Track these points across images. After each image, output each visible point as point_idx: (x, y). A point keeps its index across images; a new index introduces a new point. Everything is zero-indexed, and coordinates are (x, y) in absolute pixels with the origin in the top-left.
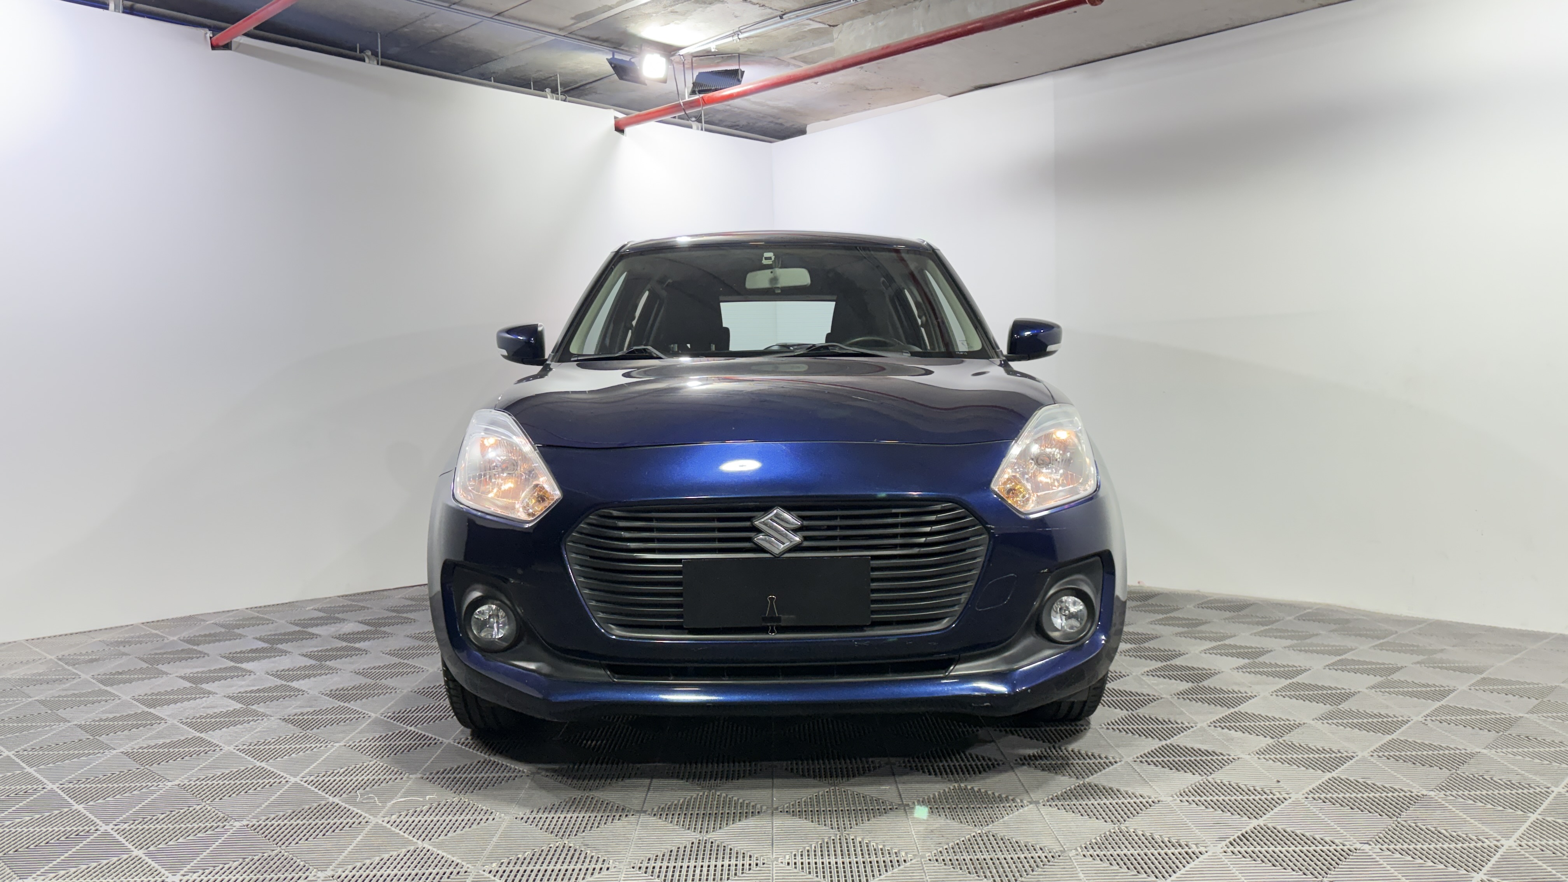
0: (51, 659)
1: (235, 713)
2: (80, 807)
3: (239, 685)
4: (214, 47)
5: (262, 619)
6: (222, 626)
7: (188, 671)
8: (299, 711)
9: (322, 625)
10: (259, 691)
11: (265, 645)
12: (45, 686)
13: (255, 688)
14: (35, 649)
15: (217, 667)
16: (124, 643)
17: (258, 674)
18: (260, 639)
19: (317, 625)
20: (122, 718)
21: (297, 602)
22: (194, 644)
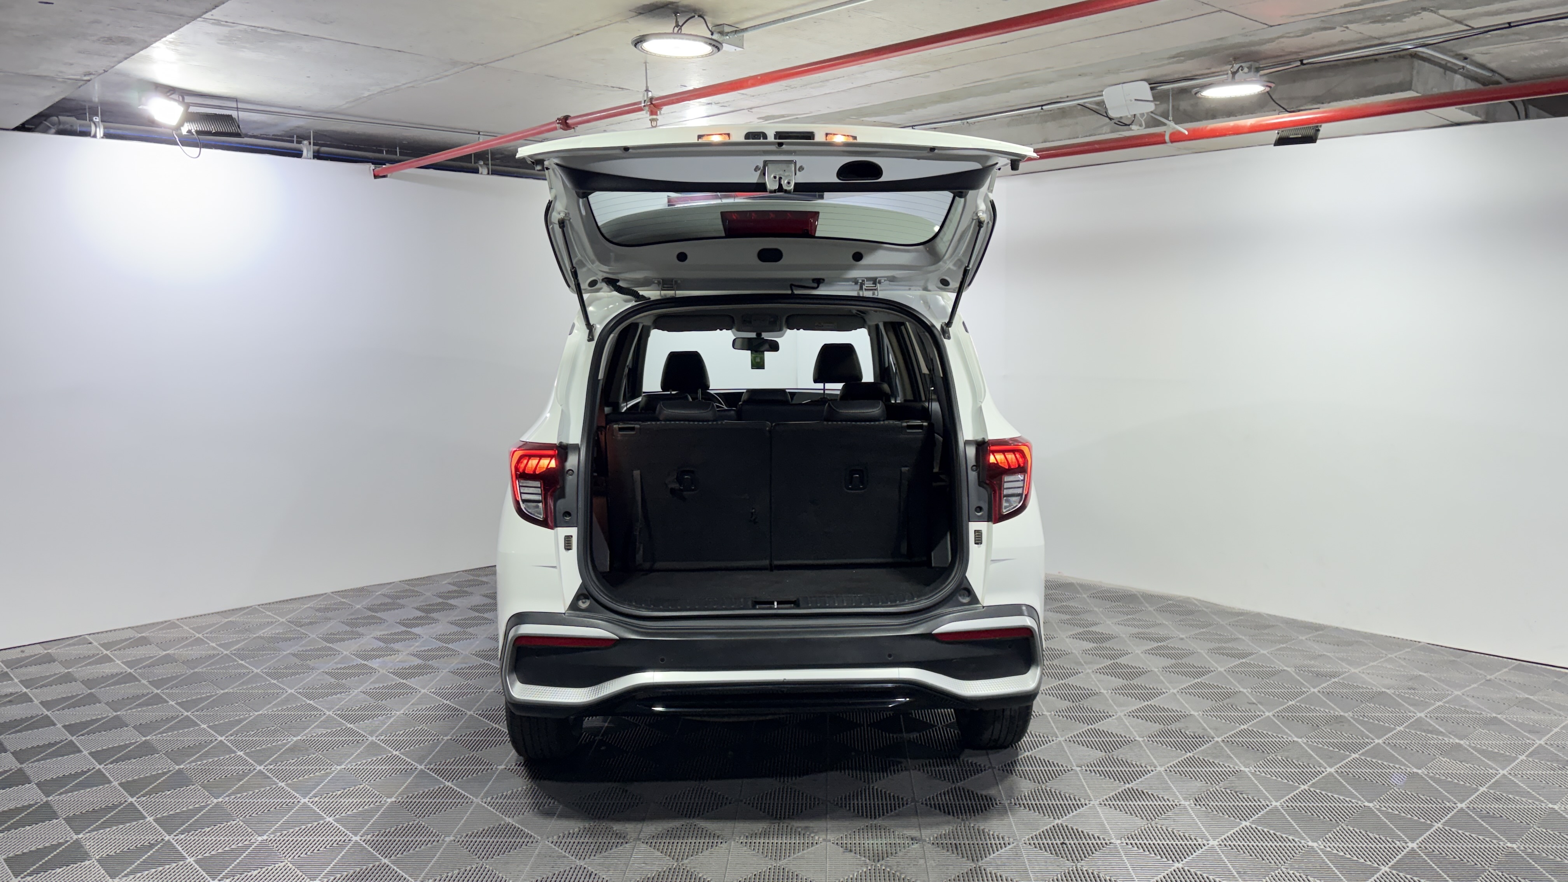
0: (283, 622)
1: (418, 667)
2: (351, 726)
3: (416, 646)
4: (376, 177)
5: (413, 591)
6: (388, 597)
7: (378, 634)
8: (460, 666)
9: (457, 597)
10: (428, 650)
11: (423, 614)
12: (288, 642)
13: (427, 648)
14: (268, 613)
15: (397, 631)
16: (326, 609)
17: (425, 637)
18: (417, 609)
19: (453, 598)
20: (349, 668)
21: (434, 576)
22: (373, 612)
